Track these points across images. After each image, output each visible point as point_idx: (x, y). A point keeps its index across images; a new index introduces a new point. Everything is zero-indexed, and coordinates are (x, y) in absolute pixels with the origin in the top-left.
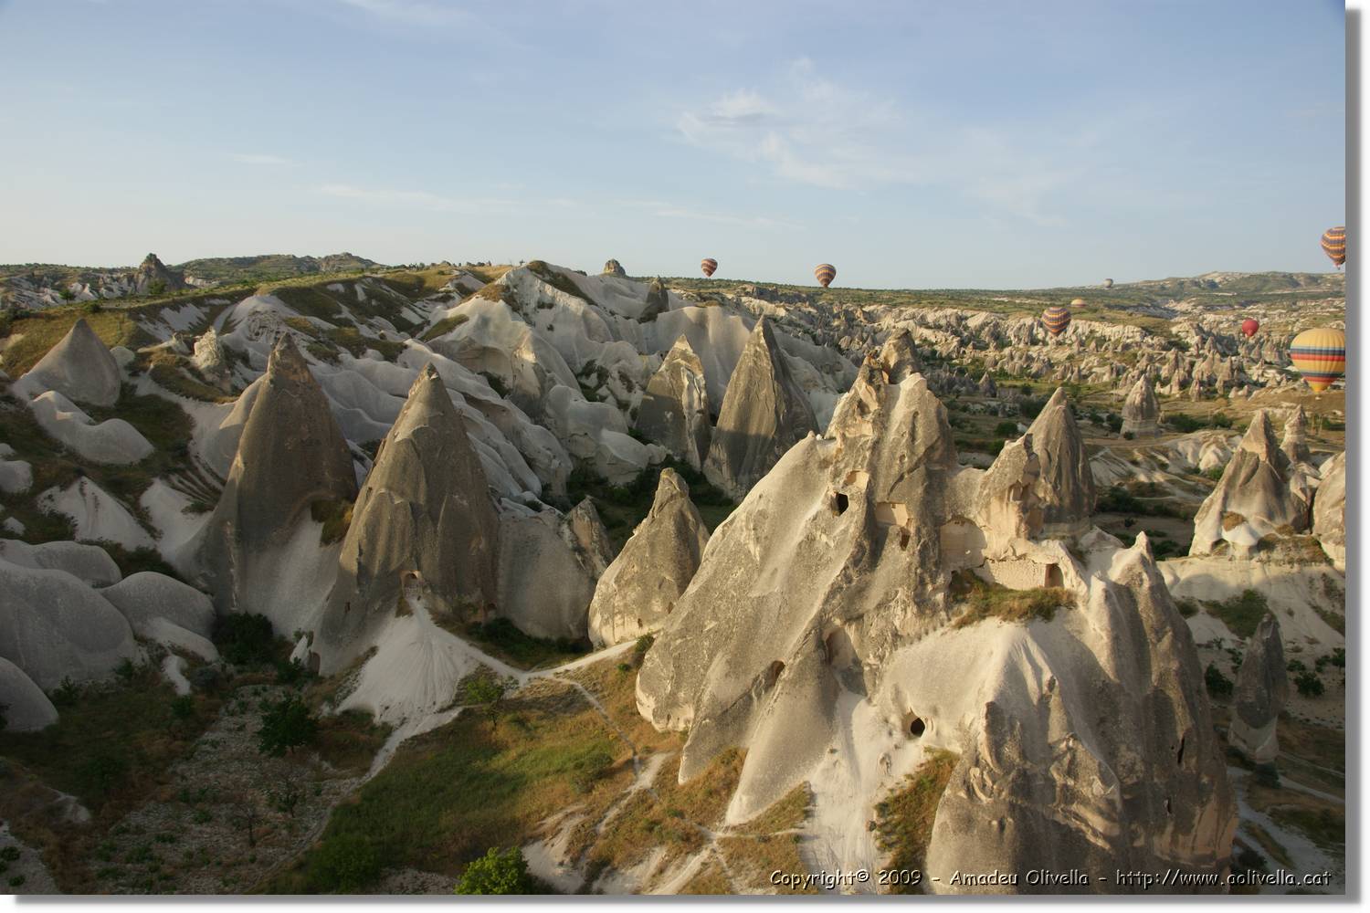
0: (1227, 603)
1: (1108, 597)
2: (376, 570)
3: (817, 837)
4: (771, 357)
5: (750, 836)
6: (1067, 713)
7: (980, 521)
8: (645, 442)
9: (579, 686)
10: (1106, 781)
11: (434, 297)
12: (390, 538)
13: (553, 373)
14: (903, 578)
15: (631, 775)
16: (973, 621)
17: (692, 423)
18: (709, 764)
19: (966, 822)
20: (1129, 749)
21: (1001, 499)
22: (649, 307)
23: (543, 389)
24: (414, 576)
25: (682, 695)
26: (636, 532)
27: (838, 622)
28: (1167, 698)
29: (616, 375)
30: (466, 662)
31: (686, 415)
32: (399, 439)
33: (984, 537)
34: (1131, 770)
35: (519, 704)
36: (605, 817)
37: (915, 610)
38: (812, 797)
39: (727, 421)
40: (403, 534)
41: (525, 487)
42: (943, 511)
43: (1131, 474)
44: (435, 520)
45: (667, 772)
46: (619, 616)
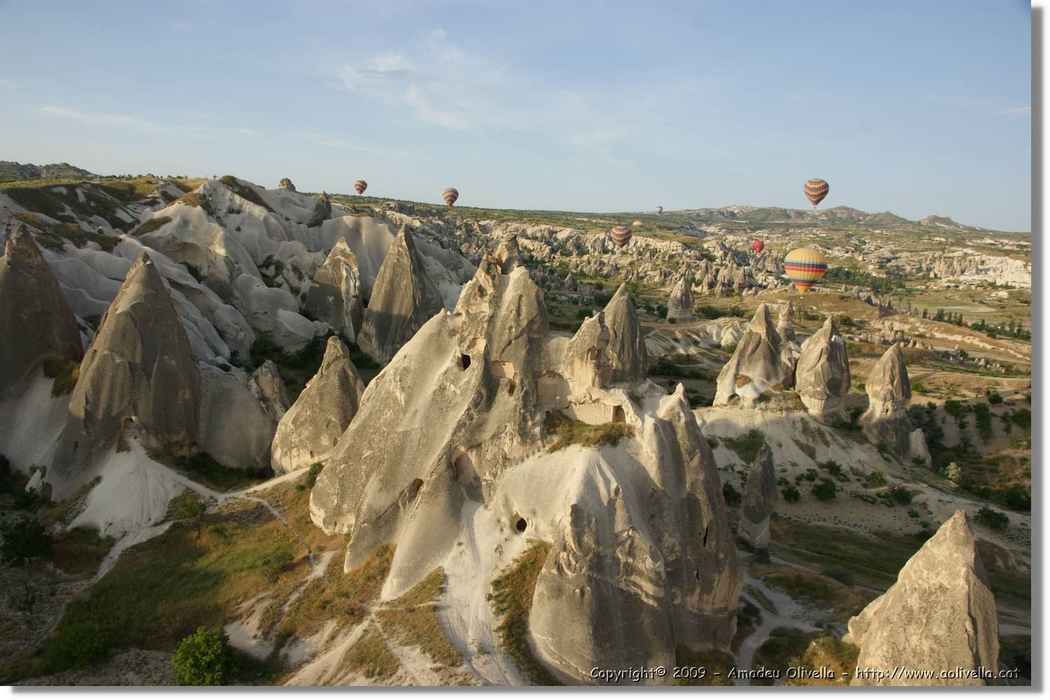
0: (738, 439)
1: (656, 429)
2: (100, 415)
3: (449, 607)
4: (411, 256)
5: (399, 609)
6: (628, 511)
7: (566, 375)
8: (312, 320)
9: (265, 503)
10: (654, 559)
11: (143, 201)
12: (112, 390)
13: (240, 265)
14: (510, 417)
15: (307, 568)
16: (561, 447)
17: (349, 305)
18: (368, 557)
19: (557, 591)
20: (670, 536)
21: (582, 359)
22: (316, 215)
23: (231, 277)
24: (131, 420)
25: (345, 506)
26: (308, 386)
27: (463, 449)
28: (697, 500)
29: (289, 267)
30: (175, 487)
31: (344, 299)
32: (119, 311)
33: (569, 386)
34: (672, 551)
35: (218, 518)
36: (288, 600)
37: (519, 440)
38: (445, 578)
39: (376, 304)
40: (123, 386)
41: (217, 354)
42: (539, 368)
43: (673, 348)
44: (149, 376)
45: (336, 564)
46: (295, 449)
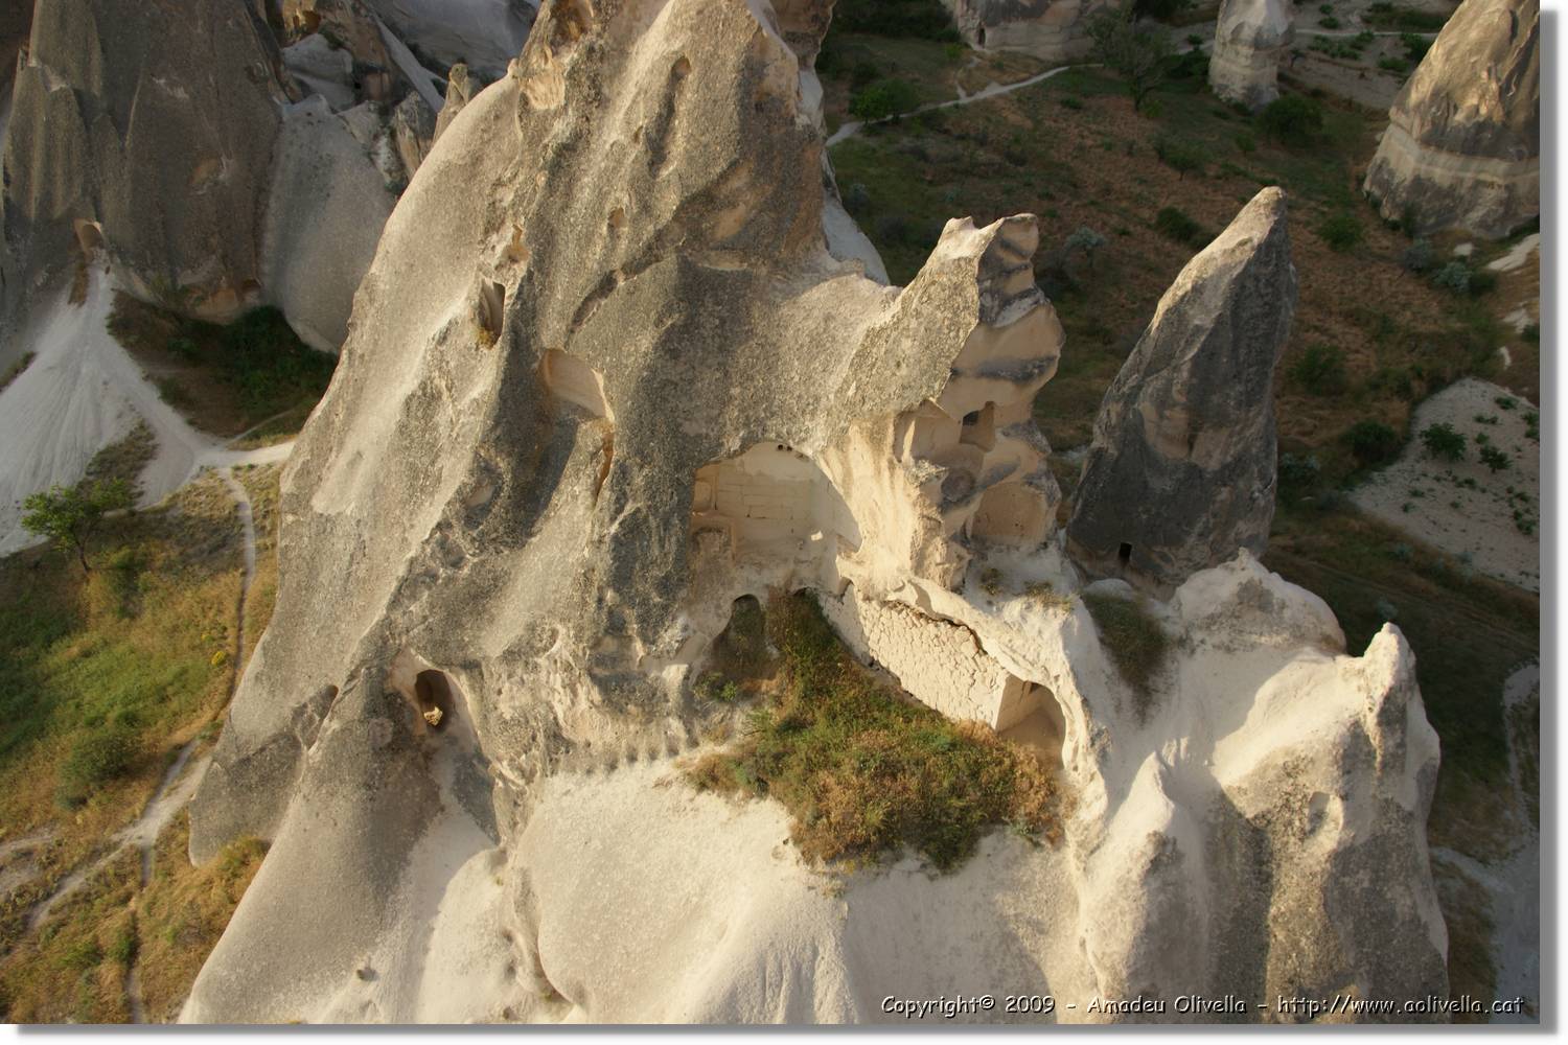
7: (832, 474)
9: (248, 509)
12: (50, 156)
14: (570, 603)
16: (736, 783)
24: (95, 230)
30: (119, 416)
36: (59, 888)
40: (68, 147)
42: (712, 420)
44: (120, 126)
